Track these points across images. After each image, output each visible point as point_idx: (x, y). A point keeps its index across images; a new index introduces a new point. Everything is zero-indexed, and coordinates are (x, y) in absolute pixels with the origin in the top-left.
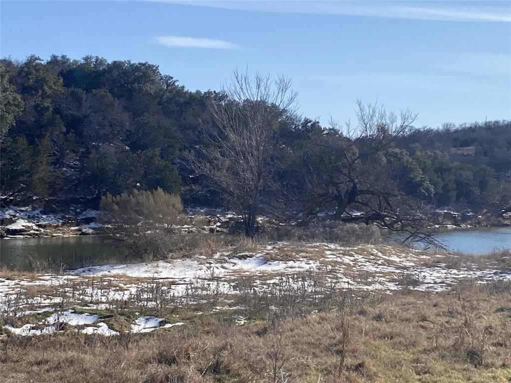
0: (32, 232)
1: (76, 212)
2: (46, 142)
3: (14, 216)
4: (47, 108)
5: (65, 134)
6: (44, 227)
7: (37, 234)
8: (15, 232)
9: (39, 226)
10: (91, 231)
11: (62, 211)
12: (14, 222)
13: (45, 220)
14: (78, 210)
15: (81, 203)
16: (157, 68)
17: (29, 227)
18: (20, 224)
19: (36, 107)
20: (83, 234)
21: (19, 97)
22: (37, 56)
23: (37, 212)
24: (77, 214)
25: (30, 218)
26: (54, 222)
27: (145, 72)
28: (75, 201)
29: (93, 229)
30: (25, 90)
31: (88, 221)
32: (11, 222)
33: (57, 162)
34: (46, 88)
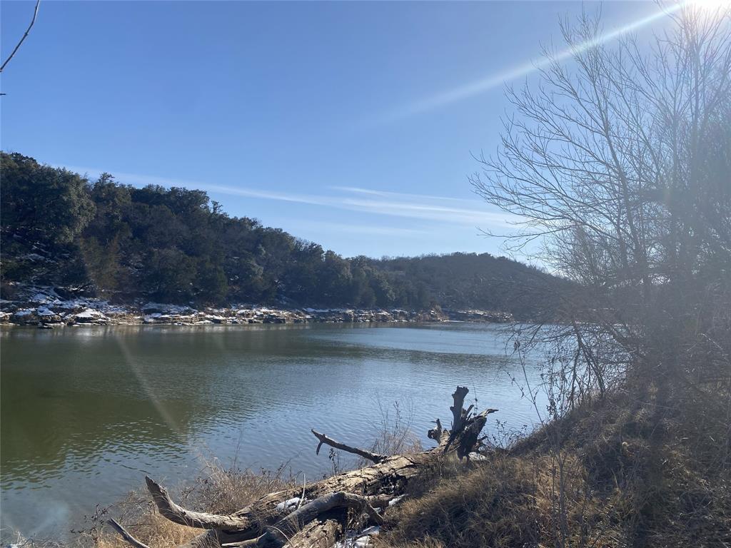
0: (100, 320)
1: (140, 305)
2: (115, 243)
3: (84, 306)
4: (117, 217)
5: (132, 239)
6: (111, 316)
7: (104, 322)
8: (84, 320)
9: (107, 315)
10: (151, 320)
11: (127, 303)
12: (84, 311)
13: (112, 309)
14: (142, 303)
15: (144, 296)
16: (205, 193)
17: (97, 316)
18: (88, 313)
19: (107, 214)
20: (145, 322)
21: (92, 204)
22: (109, 173)
23: (106, 303)
24: (141, 306)
25: (98, 308)
26: (120, 312)
27: (196, 198)
28: (139, 295)
29: (155, 318)
30: (98, 200)
31: (149, 312)
32: (80, 311)
33: (124, 262)
34: (116, 199)
